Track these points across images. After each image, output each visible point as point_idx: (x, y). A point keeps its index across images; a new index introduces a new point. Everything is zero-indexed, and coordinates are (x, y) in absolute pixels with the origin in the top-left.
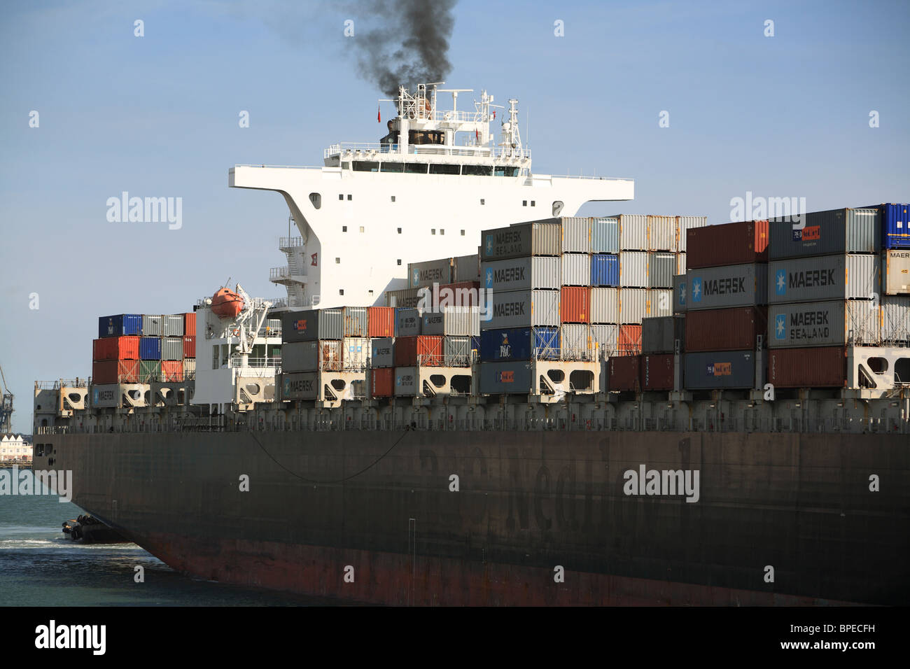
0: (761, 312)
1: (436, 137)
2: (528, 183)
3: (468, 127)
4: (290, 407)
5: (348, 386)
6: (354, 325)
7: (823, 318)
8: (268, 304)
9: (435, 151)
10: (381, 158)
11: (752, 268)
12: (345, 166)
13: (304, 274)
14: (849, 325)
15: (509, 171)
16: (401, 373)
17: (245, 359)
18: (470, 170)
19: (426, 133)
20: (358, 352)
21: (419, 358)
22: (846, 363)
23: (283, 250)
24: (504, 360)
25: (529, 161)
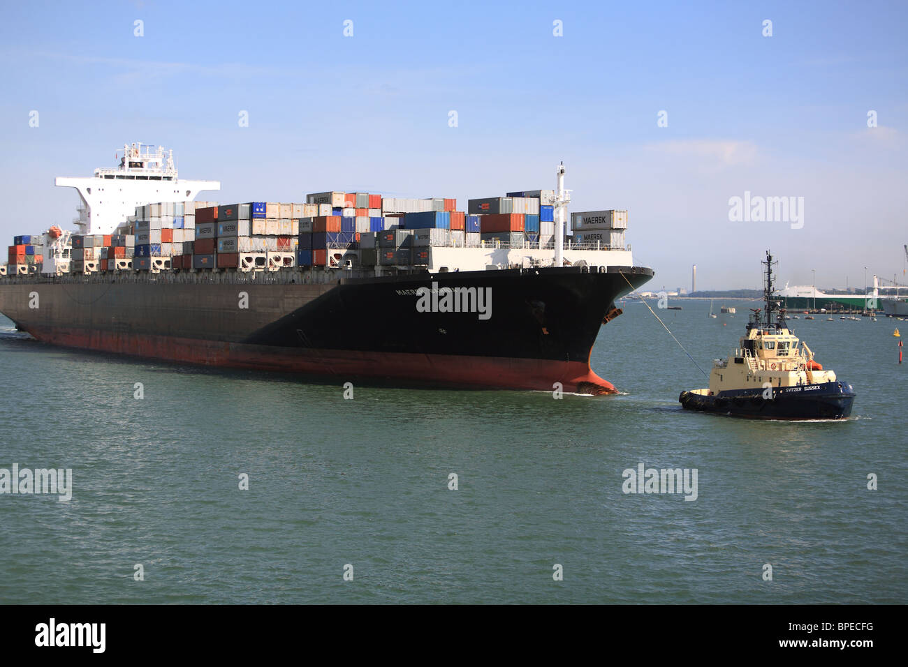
0: (216, 240)
1: (141, 165)
2: (176, 183)
3: (153, 160)
4: (74, 274)
5: (95, 266)
6: (98, 242)
7: (232, 243)
8: (70, 233)
9: (138, 171)
10: (116, 173)
11: (213, 224)
12: (101, 177)
13: (85, 220)
14: (239, 245)
15: (169, 178)
16: (110, 261)
17: (61, 255)
18: (152, 178)
19: (136, 163)
20: (97, 252)
21: (116, 256)
22: (238, 258)
23: (78, 210)
24: (142, 256)
25: (177, 174)
